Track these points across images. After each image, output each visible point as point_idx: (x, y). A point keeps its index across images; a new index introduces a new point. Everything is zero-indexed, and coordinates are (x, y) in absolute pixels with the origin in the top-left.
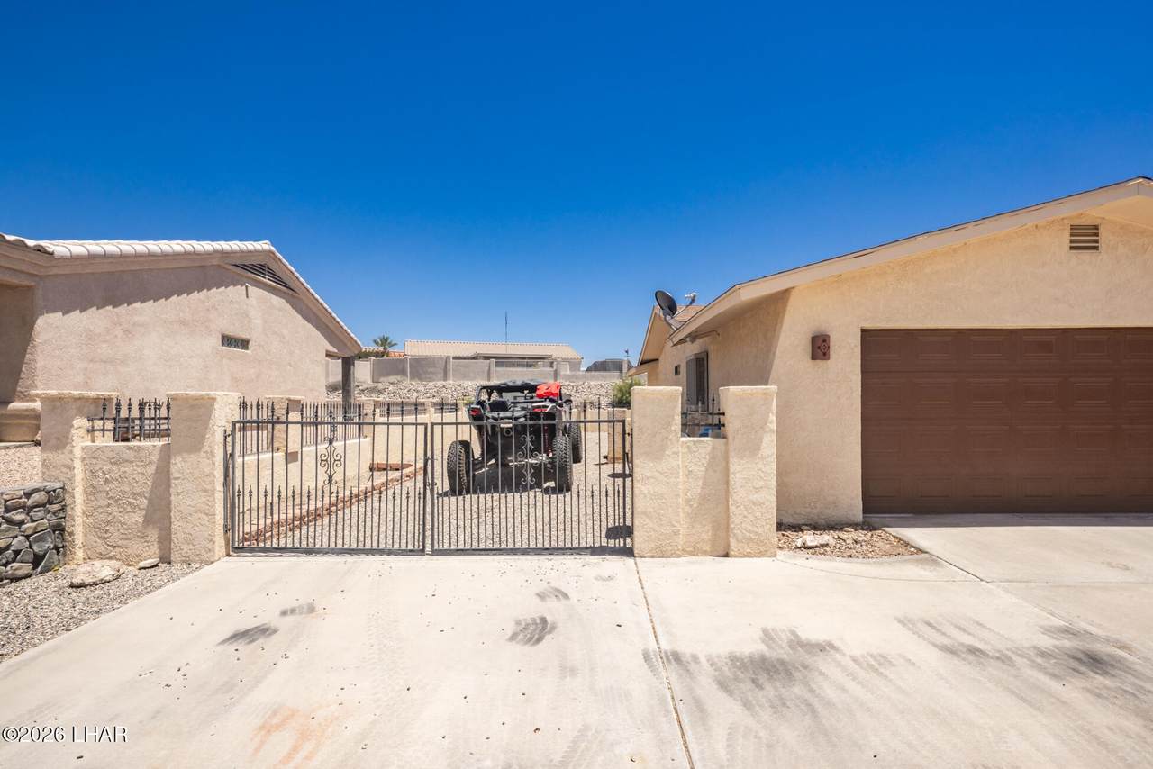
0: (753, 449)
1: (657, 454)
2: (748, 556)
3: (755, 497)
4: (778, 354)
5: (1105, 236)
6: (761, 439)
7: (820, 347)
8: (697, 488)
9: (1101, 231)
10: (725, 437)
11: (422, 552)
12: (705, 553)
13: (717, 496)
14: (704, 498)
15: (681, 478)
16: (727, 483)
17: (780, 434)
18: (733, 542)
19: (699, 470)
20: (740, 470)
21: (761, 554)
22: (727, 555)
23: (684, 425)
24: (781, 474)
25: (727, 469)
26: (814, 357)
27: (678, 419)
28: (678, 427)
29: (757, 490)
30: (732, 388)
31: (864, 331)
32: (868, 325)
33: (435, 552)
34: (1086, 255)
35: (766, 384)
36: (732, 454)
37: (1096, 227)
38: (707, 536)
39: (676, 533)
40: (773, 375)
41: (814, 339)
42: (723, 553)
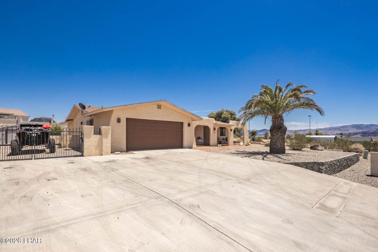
0: (107, 137)
1: (89, 137)
2: (106, 155)
3: (107, 145)
4: (111, 121)
5: (162, 107)
6: (108, 135)
7: (119, 120)
8: (96, 144)
9: (161, 106)
10: (102, 135)
11: (32, 159)
12: (98, 155)
13: (100, 145)
14: (98, 146)
15: (94, 142)
16: (102, 143)
17: (111, 134)
18: (103, 153)
19: (97, 141)
20: (104, 140)
21: (108, 155)
22: (102, 155)
23: (94, 133)
24: (112, 144)
25: (102, 140)
26: (118, 122)
27: (93, 132)
28: (93, 133)
29: (108, 144)
30: (103, 127)
31: (127, 118)
32: (127, 117)
33: (35, 159)
34: (159, 109)
35: (109, 126)
36: (103, 138)
37: (161, 105)
38: (98, 152)
39: (92, 152)
40: (110, 125)
41: (118, 119)
42: (101, 155)
